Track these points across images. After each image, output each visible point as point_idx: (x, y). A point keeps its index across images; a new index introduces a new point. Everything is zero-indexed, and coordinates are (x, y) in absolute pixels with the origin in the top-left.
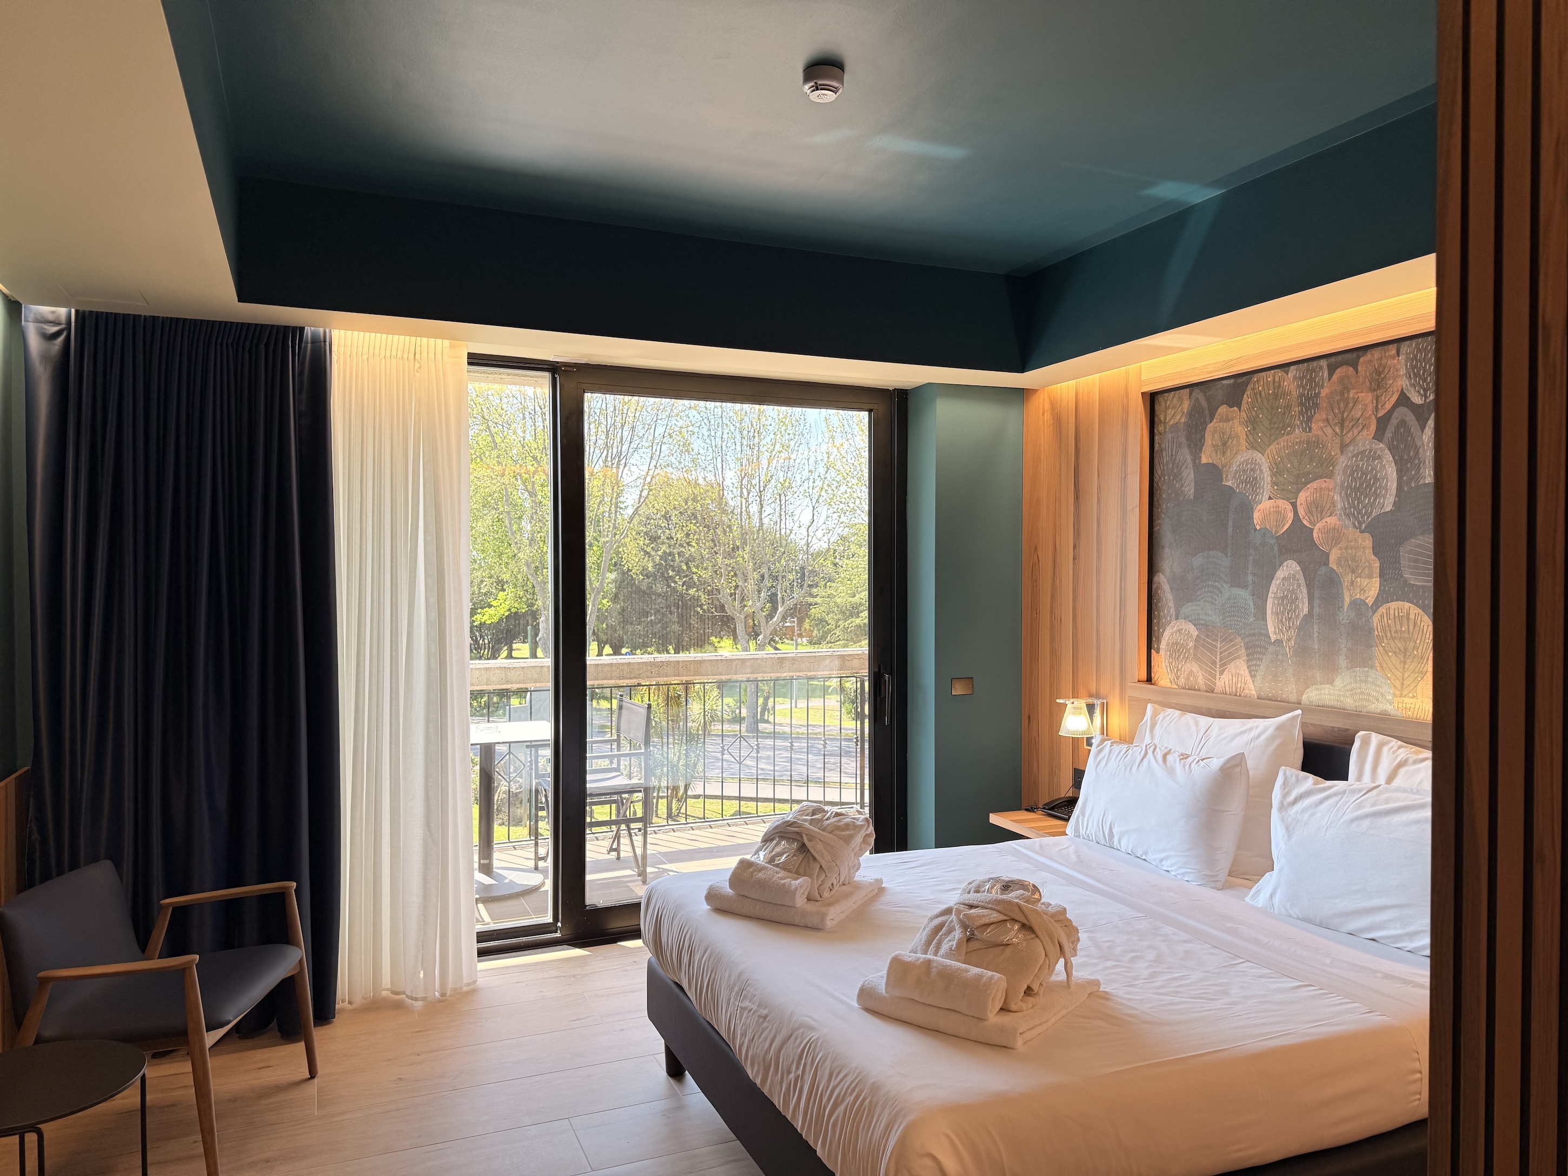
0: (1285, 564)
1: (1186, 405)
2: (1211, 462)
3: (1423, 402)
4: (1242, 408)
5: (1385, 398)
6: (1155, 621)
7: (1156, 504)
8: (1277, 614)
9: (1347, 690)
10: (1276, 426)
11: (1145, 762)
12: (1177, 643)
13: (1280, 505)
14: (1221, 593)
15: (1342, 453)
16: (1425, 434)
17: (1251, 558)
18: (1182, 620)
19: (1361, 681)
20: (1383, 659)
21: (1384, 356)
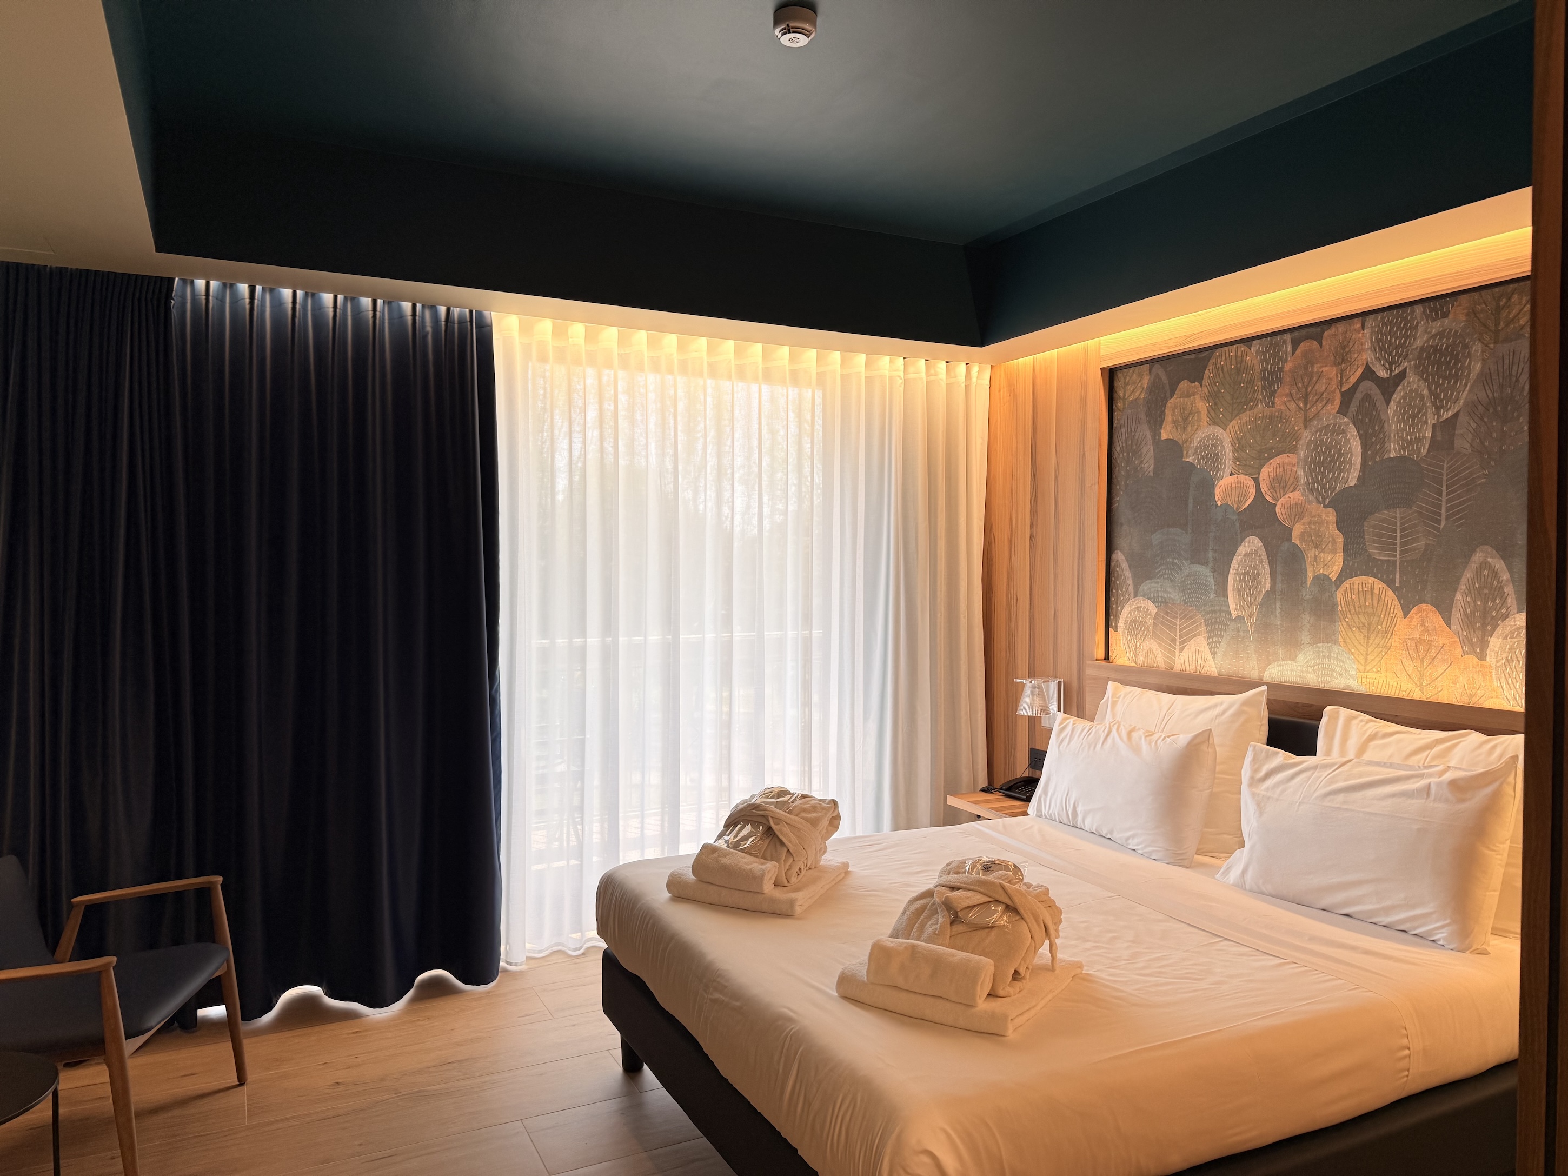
0: (1247, 540)
1: (1146, 381)
2: (1172, 438)
3: (1388, 376)
4: (1203, 383)
5: (1350, 371)
6: (1113, 599)
7: (1114, 481)
8: (1239, 590)
9: (1310, 666)
10: (1238, 401)
11: (1110, 740)
12: (1135, 621)
13: (1242, 481)
14: (1181, 569)
15: (1306, 428)
16: (1390, 408)
17: (1212, 534)
18: (1140, 598)
19: (1324, 657)
20: (1347, 634)
21: (1348, 330)
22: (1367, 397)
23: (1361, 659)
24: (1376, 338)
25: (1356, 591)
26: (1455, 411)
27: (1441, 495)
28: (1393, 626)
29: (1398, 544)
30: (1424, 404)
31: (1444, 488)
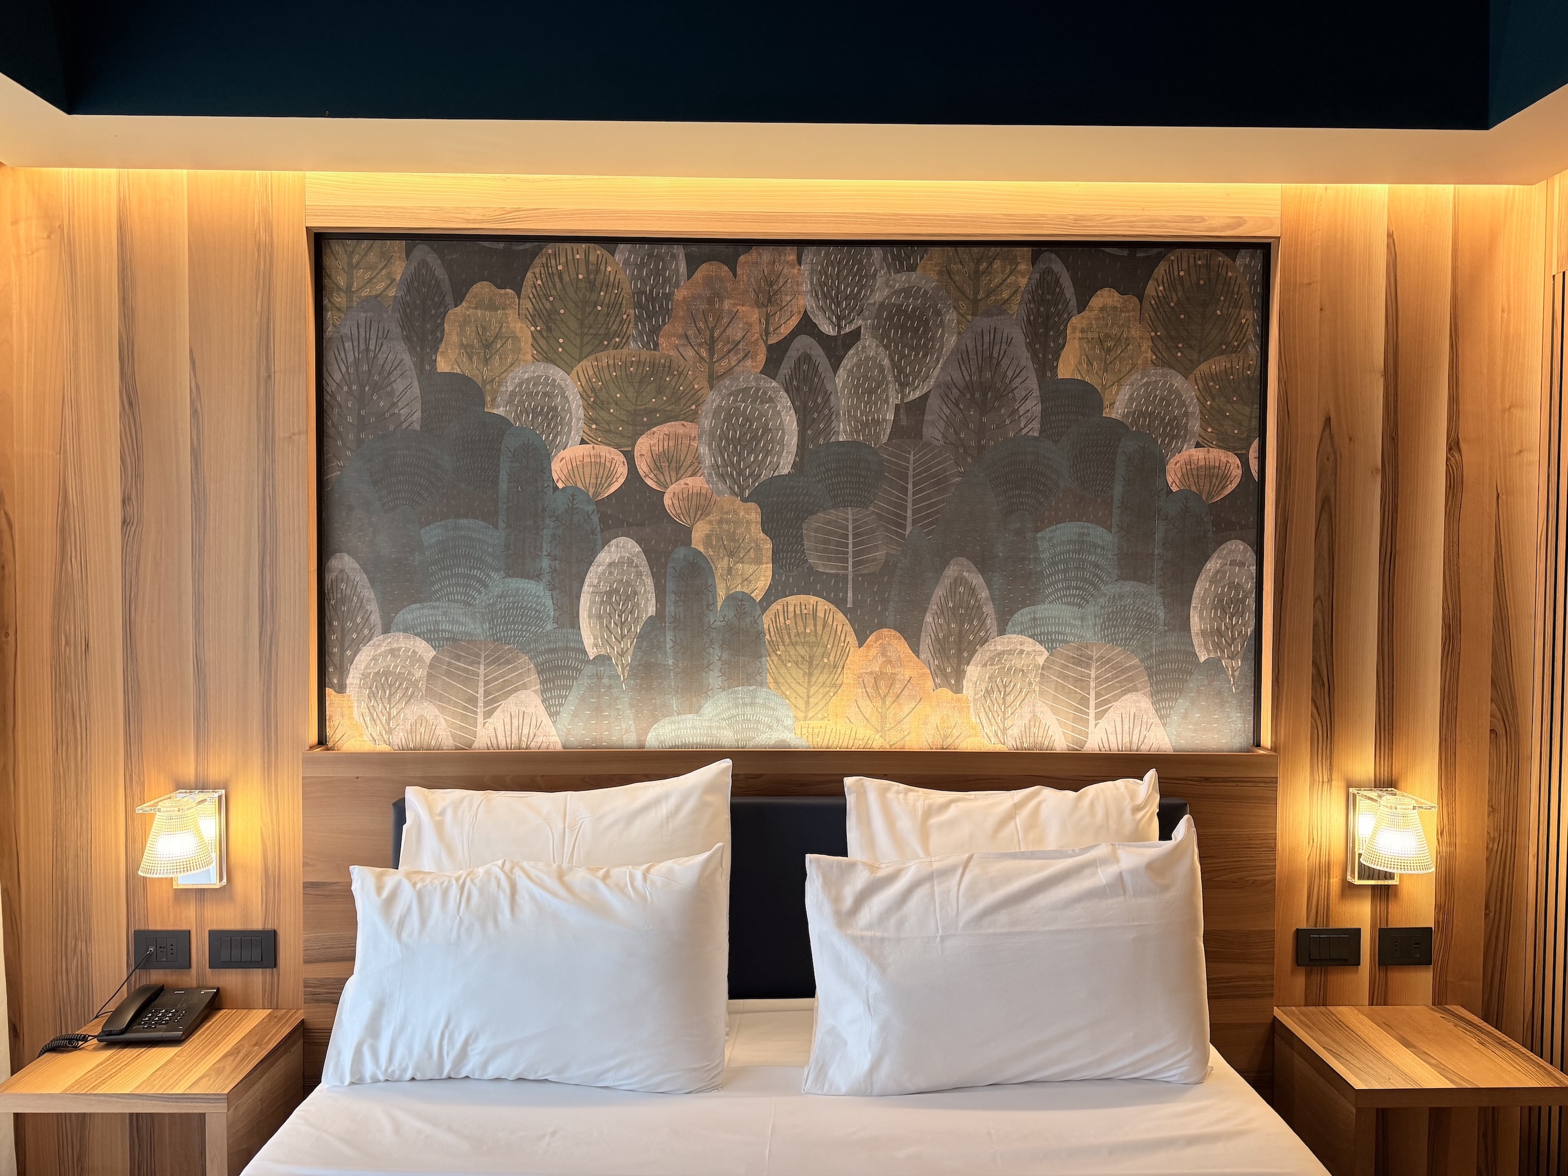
0: (613, 542)
1: (399, 269)
2: (459, 371)
3: (836, 333)
4: (523, 293)
5: (779, 319)
6: (334, 637)
7: (331, 431)
8: (600, 617)
9: (723, 719)
10: (592, 331)
12: (387, 674)
13: (604, 454)
14: (486, 586)
15: (711, 388)
16: (838, 377)
17: (547, 533)
18: (397, 634)
19: (745, 705)
20: (779, 673)
21: (777, 260)
22: (806, 358)
23: (801, 703)
24: (819, 280)
25: (791, 615)
26: (924, 391)
27: (906, 495)
28: (844, 658)
29: (851, 554)
30: (884, 377)
31: (910, 486)
